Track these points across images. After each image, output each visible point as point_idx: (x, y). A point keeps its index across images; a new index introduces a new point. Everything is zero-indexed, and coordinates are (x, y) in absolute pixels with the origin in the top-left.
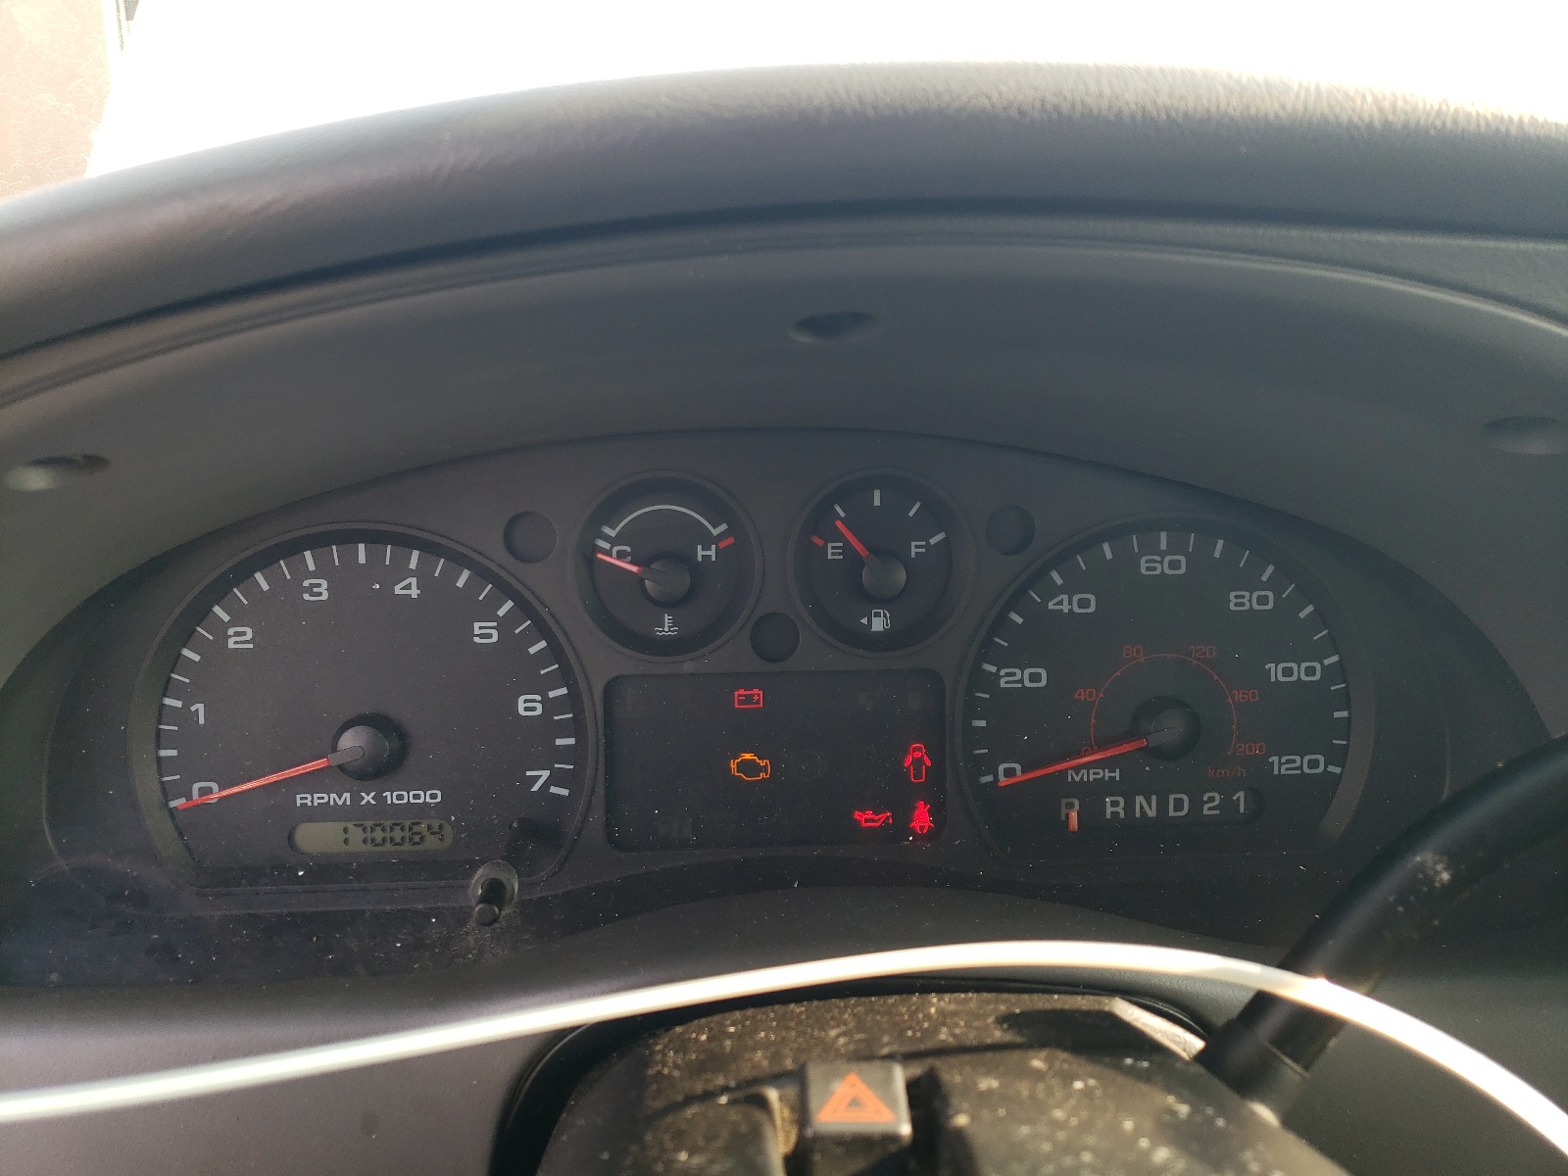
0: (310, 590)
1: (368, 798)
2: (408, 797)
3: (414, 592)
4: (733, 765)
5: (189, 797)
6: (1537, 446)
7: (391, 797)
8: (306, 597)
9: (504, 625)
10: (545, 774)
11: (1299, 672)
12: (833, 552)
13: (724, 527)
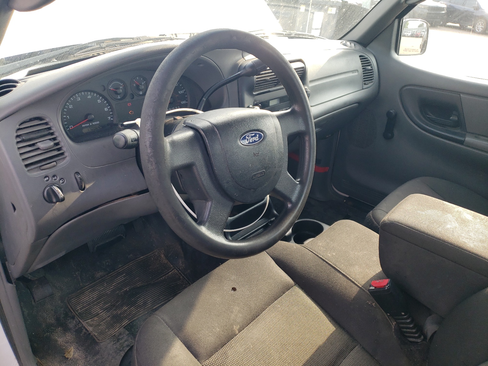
0: (78, 99)
1: (91, 124)
2: (95, 123)
3: (90, 97)
4: (130, 112)
5: (69, 128)
6: (201, 65)
7: (93, 123)
8: (78, 100)
9: (101, 100)
10: (110, 117)
11: (182, 92)
12: (134, 85)
13: (122, 84)
